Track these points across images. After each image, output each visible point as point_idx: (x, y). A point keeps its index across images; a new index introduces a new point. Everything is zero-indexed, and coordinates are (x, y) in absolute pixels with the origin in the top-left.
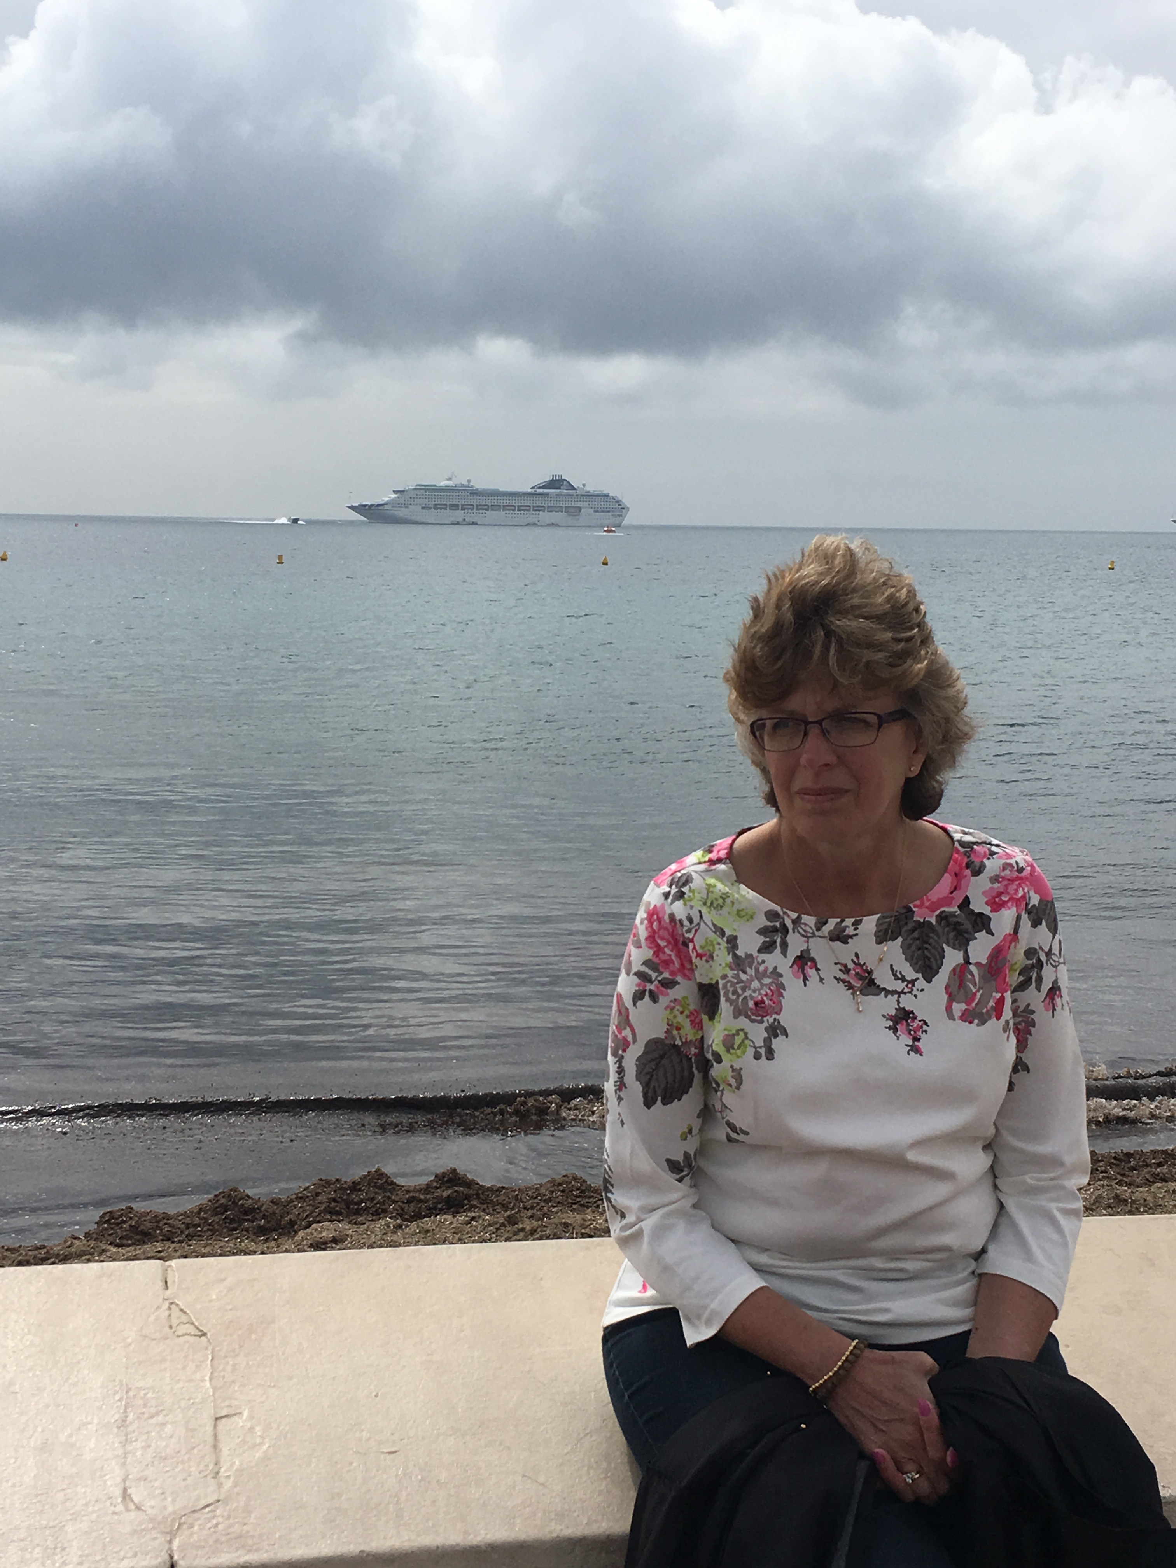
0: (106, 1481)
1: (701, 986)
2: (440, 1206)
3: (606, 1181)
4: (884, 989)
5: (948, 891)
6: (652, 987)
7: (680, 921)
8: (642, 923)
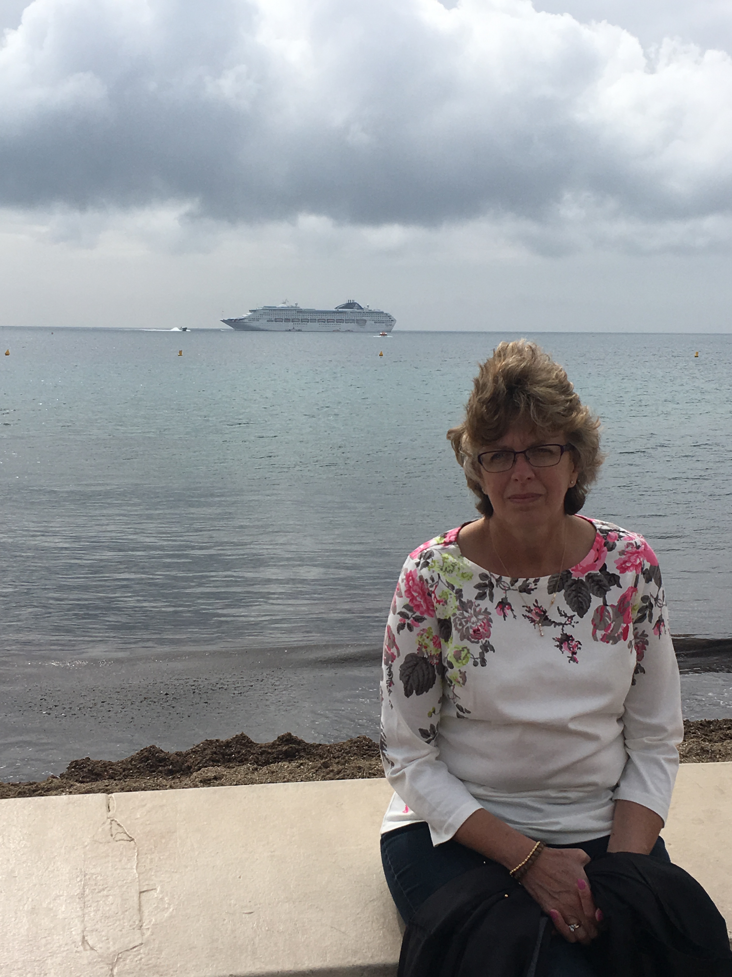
0: (72, 932)
1: (439, 621)
2: (280, 756)
3: (382, 743)
4: (554, 622)
5: (592, 561)
6: (409, 622)
7: (426, 580)
8: (402, 581)
